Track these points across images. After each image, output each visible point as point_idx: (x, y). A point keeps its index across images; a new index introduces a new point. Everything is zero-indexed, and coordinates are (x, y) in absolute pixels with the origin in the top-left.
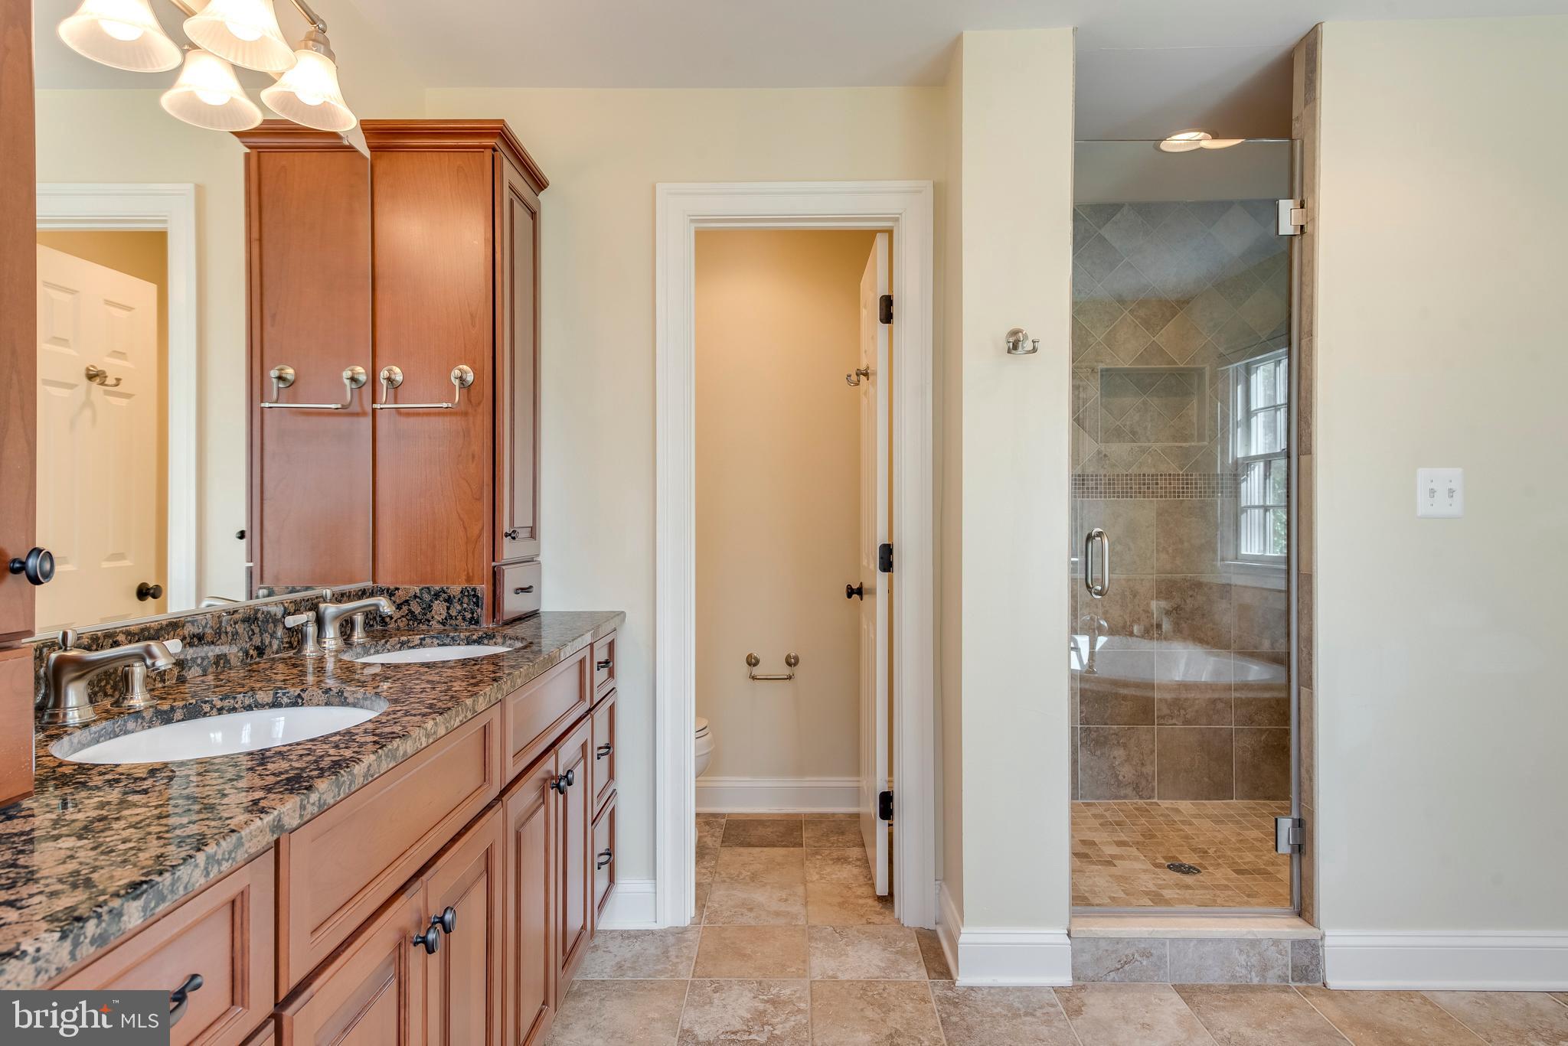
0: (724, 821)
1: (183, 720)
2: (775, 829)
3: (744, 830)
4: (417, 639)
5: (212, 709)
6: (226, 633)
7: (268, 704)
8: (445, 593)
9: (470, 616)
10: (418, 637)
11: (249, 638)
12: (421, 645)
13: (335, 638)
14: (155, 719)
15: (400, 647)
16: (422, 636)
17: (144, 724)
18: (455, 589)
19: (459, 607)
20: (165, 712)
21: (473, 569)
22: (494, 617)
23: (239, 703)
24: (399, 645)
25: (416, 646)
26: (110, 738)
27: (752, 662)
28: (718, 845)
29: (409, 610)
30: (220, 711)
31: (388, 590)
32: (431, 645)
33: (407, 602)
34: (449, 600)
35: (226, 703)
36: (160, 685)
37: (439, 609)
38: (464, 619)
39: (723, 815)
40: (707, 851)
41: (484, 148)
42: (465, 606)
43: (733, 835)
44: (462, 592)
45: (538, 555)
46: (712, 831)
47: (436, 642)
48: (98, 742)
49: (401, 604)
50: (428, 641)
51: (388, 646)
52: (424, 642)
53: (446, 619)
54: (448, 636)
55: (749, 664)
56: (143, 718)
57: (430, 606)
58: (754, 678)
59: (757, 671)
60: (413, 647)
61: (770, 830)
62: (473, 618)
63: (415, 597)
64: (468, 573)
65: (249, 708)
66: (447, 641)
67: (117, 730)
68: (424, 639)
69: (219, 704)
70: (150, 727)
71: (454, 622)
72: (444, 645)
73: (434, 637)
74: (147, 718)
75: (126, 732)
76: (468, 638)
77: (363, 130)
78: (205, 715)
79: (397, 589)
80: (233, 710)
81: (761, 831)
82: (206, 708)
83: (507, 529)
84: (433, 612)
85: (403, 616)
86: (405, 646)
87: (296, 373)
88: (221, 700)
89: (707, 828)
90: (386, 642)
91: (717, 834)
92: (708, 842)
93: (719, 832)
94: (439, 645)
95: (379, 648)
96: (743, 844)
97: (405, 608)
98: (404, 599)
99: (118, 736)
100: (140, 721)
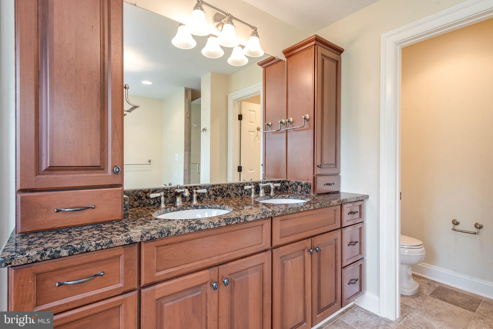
0: (437, 286)
1: (201, 209)
2: (463, 299)
3: (446, 293)
4: (287, 196)
5: (207, 207)
6: (230, 189)
7: (219, 208)
8: (301, 183)
9: (307, 191)
10: (288, 195)
11: (237, 191)
12: (288, 198)
13: (263, 193)
14: (194, 207)
15: (282, 198)
16: (289, 195)
17: (192, 208)
18: (303, 182)
19: (304, 188)
20: (197, 206)
21: (309, 177)
22: (314, 192)
23: (213, 206)
24: (282, 197)
25: (287, 198)
26: (183, 210)
27: (456, 223)
28: (428, 295)
29: (293, 187)
30: (209, 208)
31: (288, 181)
32: (291, 198)
33: (292, 185)
34: (302, 186)
35: (210, 206)
36: (209, 200)
37: (299, 187)
38: (305, 192)
39: (439, 283)
40: (422, 295)
41: (312, 46)
42: (305, 188)
43: (438, 293)
44: (305, 183)
45: (339, 173)
46: (429, 288)
47: (293, 197)
48: (179, 211)
49: (291, 185)
50: (291, 197)
51: (279, 197)
52: (289, 197)
53: (301, 191)
54: (296, 196)
55: (453, 223)
56: (191, 207)
57: (297, 187)
58: (454, 230)
59: (457, 227)
60: (286, 198)
61: (460, 298)
62: (307, 192)
63: (294, 184)
64: (307, 178)
65: (215, 208)
66: (296, 198)
67: (185, 209)
68: (289, 196)
69: (209, 206)
70: (193, 209)
71: (302, 192)
72: (295, 199)
73: (292, 196)
74: (192, 207)
75: (187, 209)
76: (301, 197)
77: (283, 53)
78: (206, 208)
79: (290, 181)
80: (212, 208)
81: (455, 297)
82: (206, 206)
83: (319, 164)
84: (298, 189)
85: (291, 189)
86: (284, 198)
87: (271, 123)
88: (209, 205)
89: (428, 285)
90: (278, 196)
91: (430, 290)
92: (424, 291)
93: (432, 289)
94: (294, 199)
95: (276, 197)
96: (440, 299)
97: (292, 187)
98: (291, 184)
99: (185, 210)
100: (190, 207)
